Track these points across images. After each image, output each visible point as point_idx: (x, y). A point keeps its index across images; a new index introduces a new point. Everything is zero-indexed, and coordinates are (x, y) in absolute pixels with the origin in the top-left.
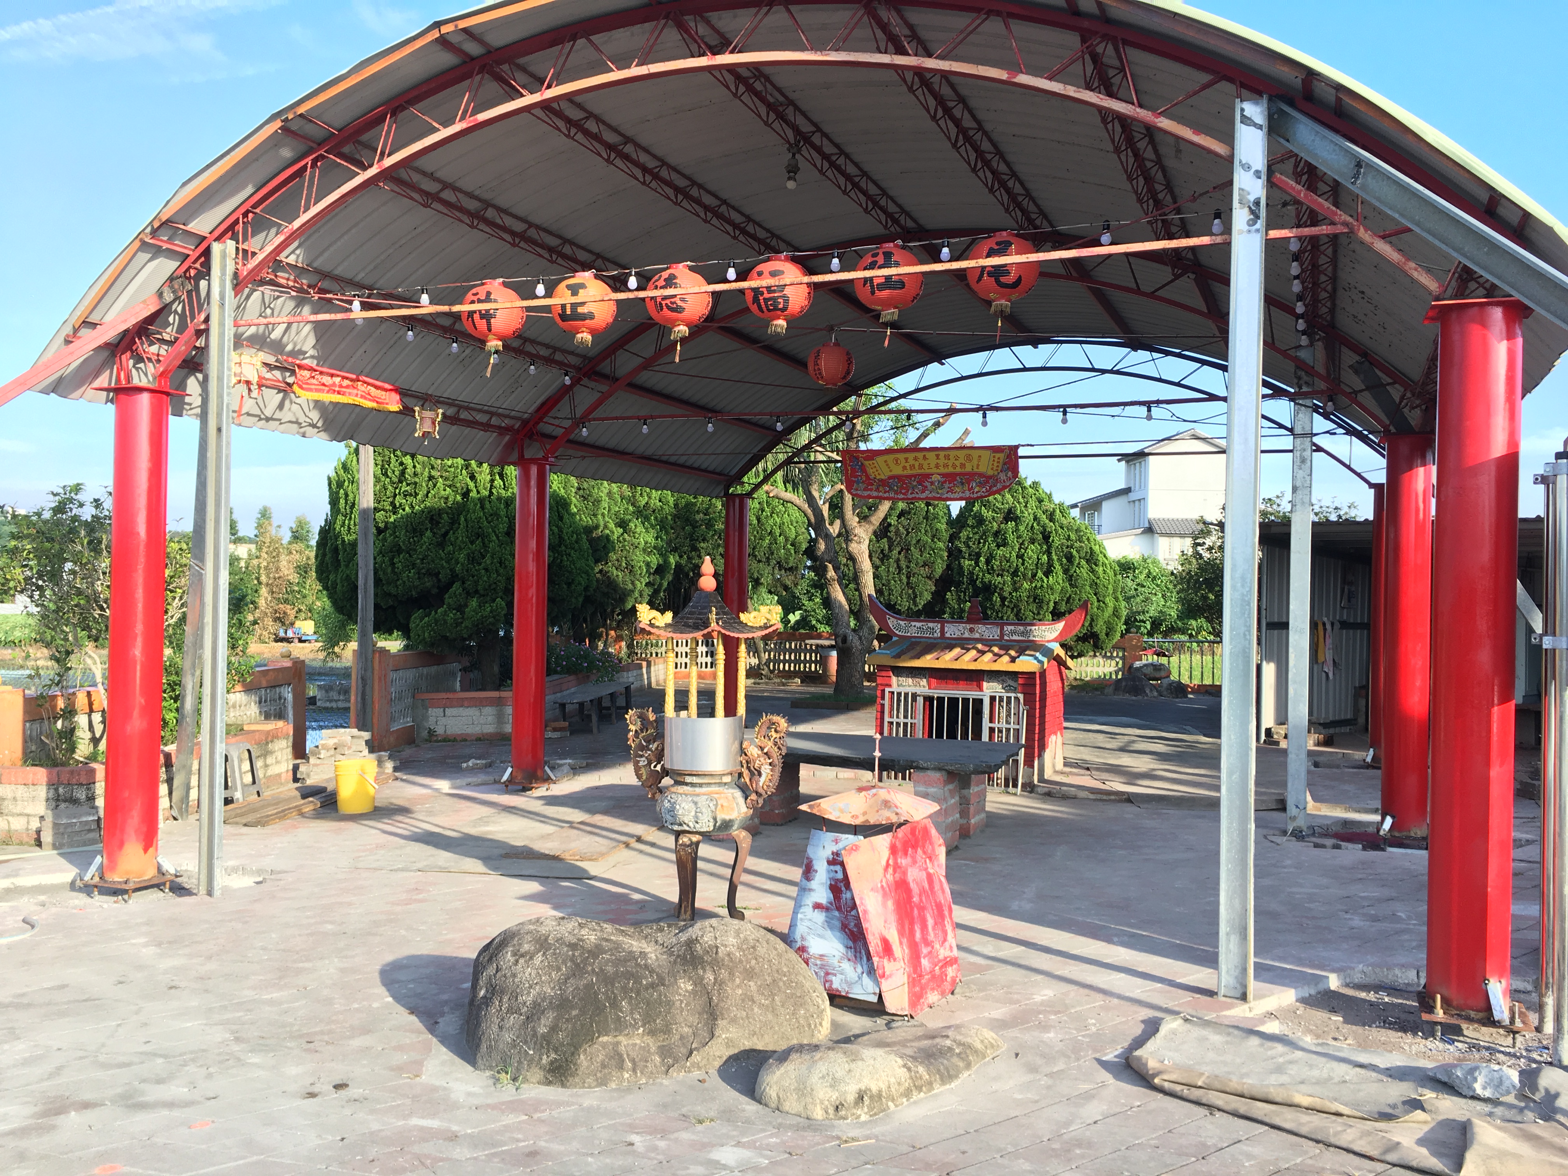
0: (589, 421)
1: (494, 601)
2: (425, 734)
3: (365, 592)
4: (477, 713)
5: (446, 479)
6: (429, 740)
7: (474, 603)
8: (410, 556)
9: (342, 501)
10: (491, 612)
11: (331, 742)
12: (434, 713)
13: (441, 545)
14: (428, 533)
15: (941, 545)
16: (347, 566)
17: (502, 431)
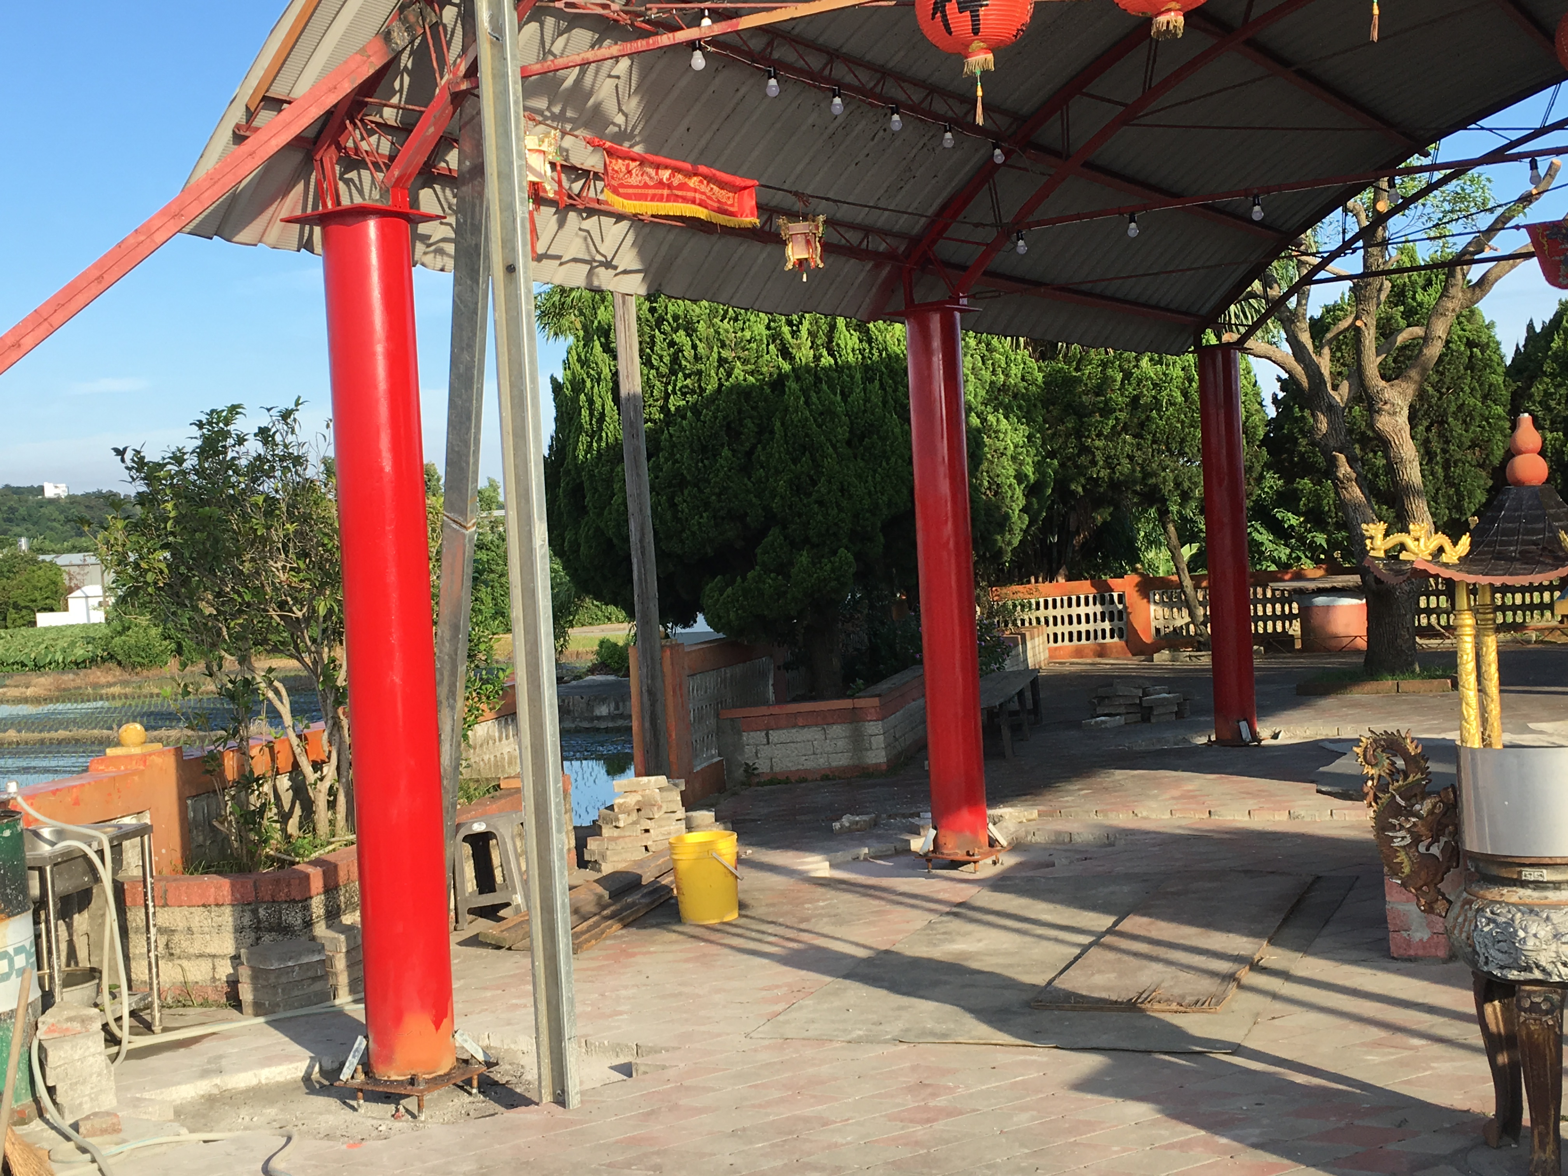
0: (1029, 226)
1: (835, 553)
2: (740, 773)
3: (643, 553)
4: (819, 735)
5: (745, 362)
6: (747, 784)
7: (804, 558)
8: (701, 491)
9: (585, 413)
10: (833, 570)
11: (632, 800)
12: (752, 739)
13: (746, 469)
14: (726, 452)
15: (1500, 410)
16: (600, 515)
17: (878, 258)
